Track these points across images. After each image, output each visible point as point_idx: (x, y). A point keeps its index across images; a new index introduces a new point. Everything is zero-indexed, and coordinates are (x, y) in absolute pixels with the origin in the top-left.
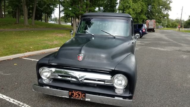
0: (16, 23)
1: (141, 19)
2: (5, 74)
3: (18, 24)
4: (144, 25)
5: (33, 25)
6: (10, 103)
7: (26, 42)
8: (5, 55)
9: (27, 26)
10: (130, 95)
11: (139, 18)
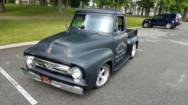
0: (53, 12)
1: (182, 7)
2: (20, 57)
3: (54, 12)
4: (177, 15)
5: (66, 14)
6: (7, 80)
7: (50, 30)
8: (29, 41)
9: (61, 15)
10: (85, 85)
11: (179, 6)
